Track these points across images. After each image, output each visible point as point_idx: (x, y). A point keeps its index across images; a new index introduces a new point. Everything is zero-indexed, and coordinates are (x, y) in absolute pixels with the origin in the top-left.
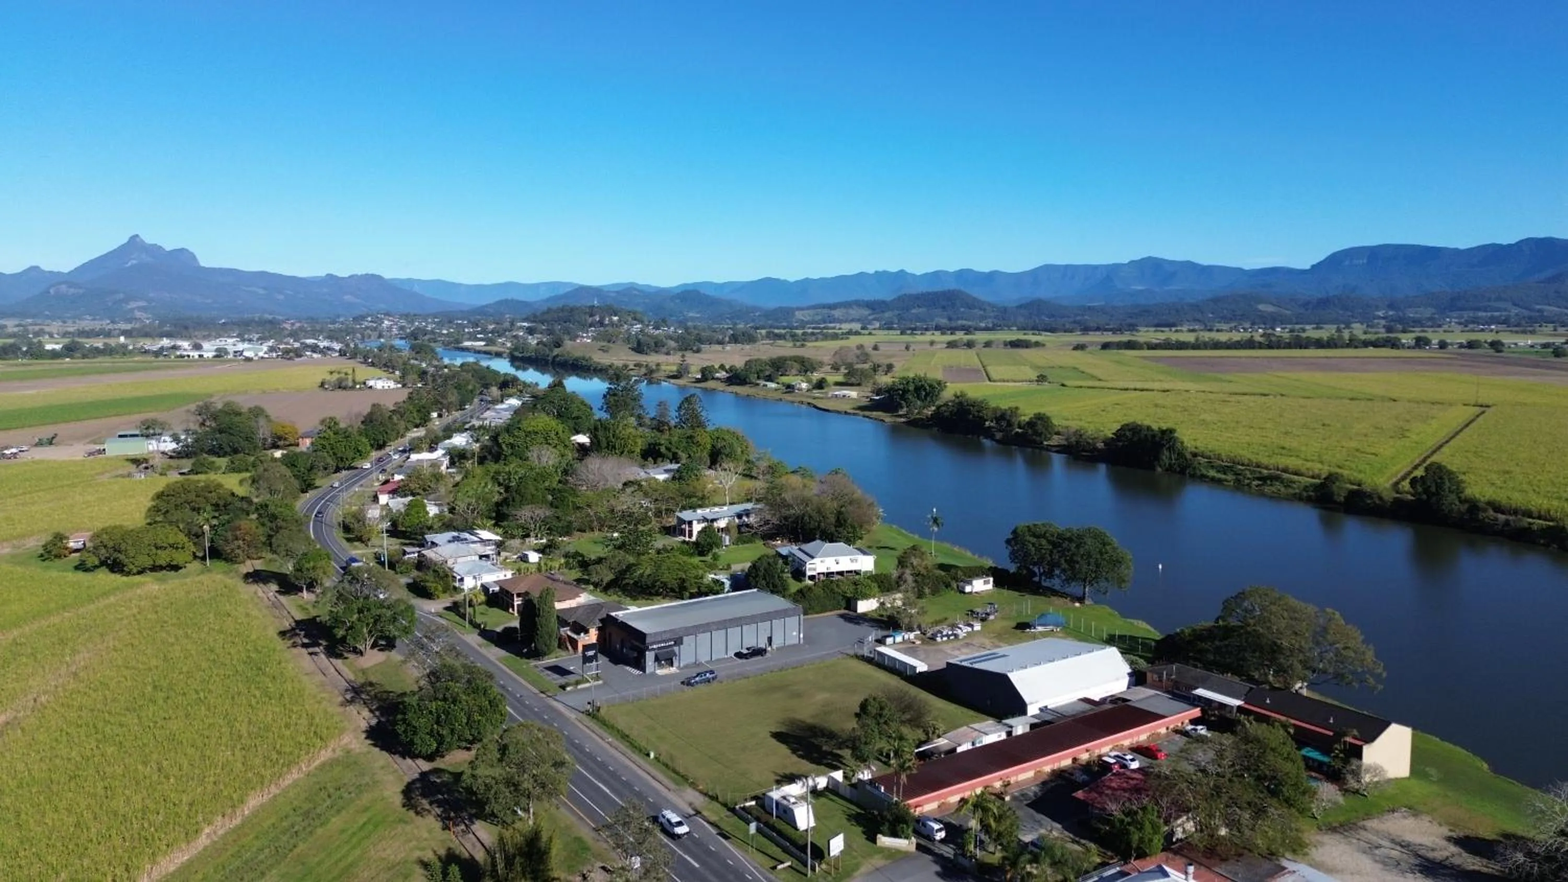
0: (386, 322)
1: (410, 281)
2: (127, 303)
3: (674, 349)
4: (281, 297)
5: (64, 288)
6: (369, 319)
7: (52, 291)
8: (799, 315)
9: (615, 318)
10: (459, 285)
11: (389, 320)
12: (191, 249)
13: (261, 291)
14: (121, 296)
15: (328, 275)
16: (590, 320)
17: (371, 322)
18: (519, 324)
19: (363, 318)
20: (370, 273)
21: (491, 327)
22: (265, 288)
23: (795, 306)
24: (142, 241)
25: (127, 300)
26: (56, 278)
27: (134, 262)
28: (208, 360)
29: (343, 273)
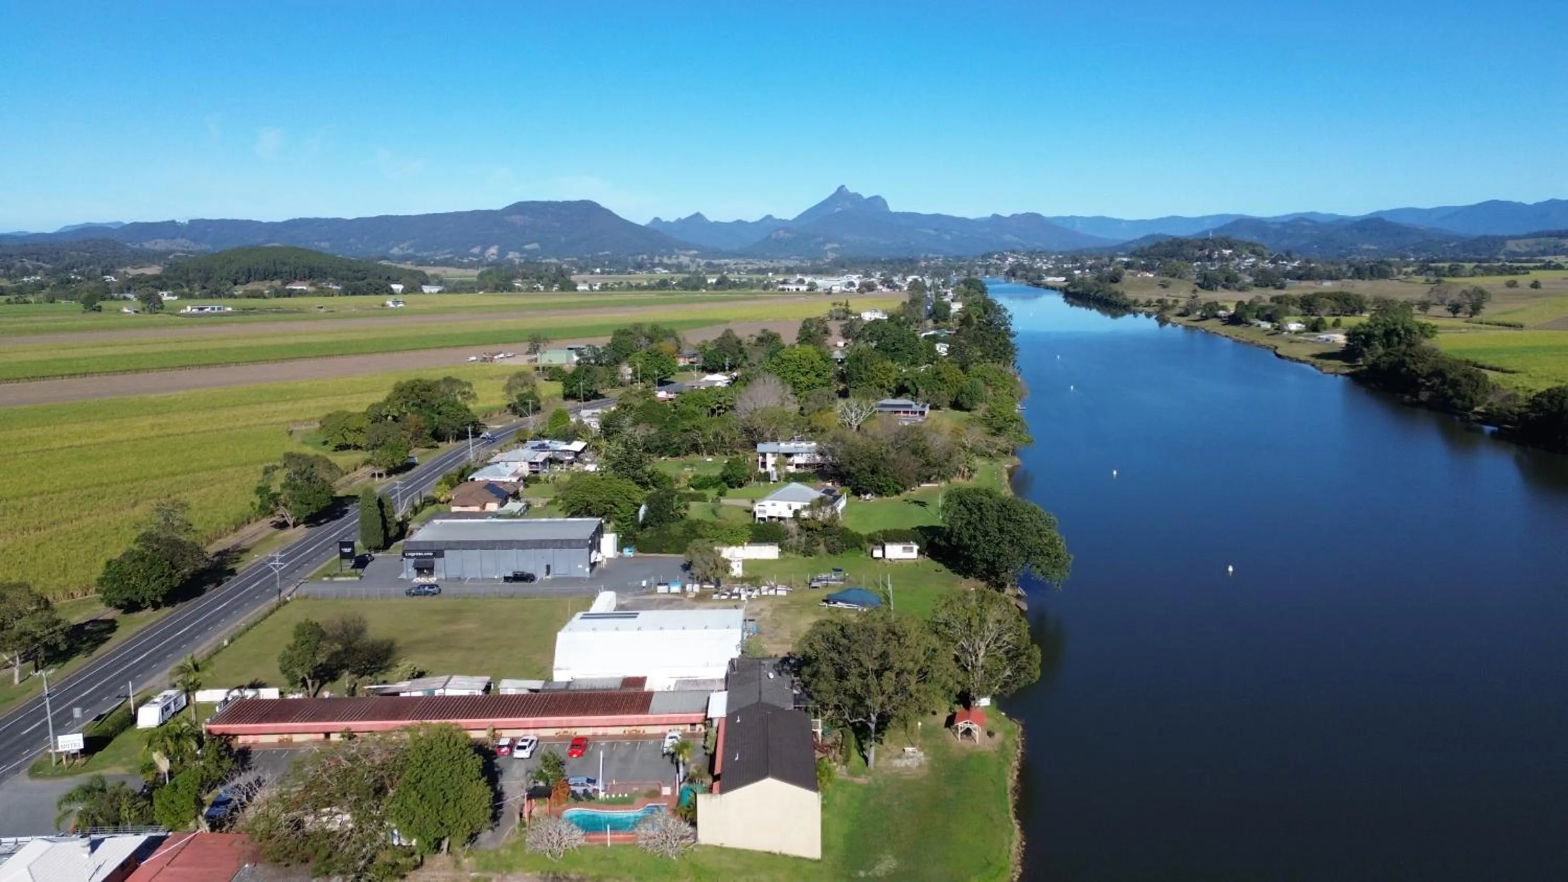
0: (1010, 259)
1: (1073, 219)
2: (824, 246)
3: (1250, 284)
4: (948, 237)
5: (782, 233)
6: (996, 256)
7: (774, 236)
8: (1511, 245)
9: (1227, 252)
10: (1120, 221)
11: (1013, 257)
12: (883, 197)
13: (932, 232)
14: (821, 239)
15: (994, 215)
16: (1198, 253)
17: (998, 259)
18: (1118, 259)
19: (990, 255)
20: (1030, 212)
21: (1090, 262)
22: (936, 230)
23: (1507, 234)
24: (847, 190)
25: (824, 243)
26: (783, 225)
27: (839, 209)
28: (803, 293)
29: (1006, 213)
